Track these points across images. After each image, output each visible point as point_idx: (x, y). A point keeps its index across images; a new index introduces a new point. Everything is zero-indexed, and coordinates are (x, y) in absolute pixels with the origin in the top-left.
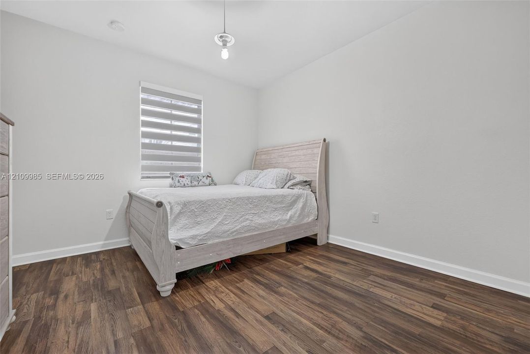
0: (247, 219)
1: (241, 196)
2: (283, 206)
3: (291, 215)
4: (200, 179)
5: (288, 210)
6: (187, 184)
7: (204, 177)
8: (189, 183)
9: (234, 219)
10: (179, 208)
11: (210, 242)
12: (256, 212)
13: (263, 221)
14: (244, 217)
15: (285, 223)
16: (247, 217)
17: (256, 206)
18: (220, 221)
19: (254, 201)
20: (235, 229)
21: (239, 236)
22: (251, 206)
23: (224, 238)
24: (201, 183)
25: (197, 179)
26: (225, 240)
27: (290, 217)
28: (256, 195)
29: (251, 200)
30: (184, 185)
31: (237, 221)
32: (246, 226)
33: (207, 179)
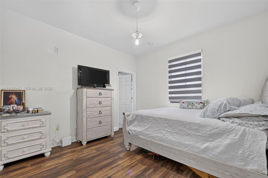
0: (162, 133)
1: (162, 117)
2: (198, 134)
3: (208, 146)
4: (194, 104)
5: (207, 141)
6: (185, 107)
7: (197, 103)
8: (187, 106)
9: (153, 129)
10: (135, 117)
11: (140, 137)
12: (169, 131)
13: (173, 139)
14: (160, 131)
15: (196, 150)
16: (162, 131)
17: (171, 126)
18: (146, 128)
19: (170, 122)
20: (152, 135)
21: (154, 141)
22: (167, 125)
23: (146, 137)
24: (194, 107)
25: (192, 104)
26: (147, 139)
27: (205, 148)
28: (172, 119)
29: (167, 121)
30: (184, 107)
31: (155, 132)
32: (159, 137)
33: (199, 104)
